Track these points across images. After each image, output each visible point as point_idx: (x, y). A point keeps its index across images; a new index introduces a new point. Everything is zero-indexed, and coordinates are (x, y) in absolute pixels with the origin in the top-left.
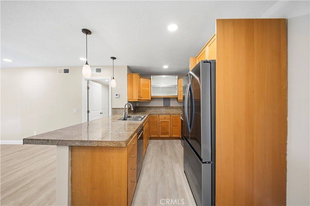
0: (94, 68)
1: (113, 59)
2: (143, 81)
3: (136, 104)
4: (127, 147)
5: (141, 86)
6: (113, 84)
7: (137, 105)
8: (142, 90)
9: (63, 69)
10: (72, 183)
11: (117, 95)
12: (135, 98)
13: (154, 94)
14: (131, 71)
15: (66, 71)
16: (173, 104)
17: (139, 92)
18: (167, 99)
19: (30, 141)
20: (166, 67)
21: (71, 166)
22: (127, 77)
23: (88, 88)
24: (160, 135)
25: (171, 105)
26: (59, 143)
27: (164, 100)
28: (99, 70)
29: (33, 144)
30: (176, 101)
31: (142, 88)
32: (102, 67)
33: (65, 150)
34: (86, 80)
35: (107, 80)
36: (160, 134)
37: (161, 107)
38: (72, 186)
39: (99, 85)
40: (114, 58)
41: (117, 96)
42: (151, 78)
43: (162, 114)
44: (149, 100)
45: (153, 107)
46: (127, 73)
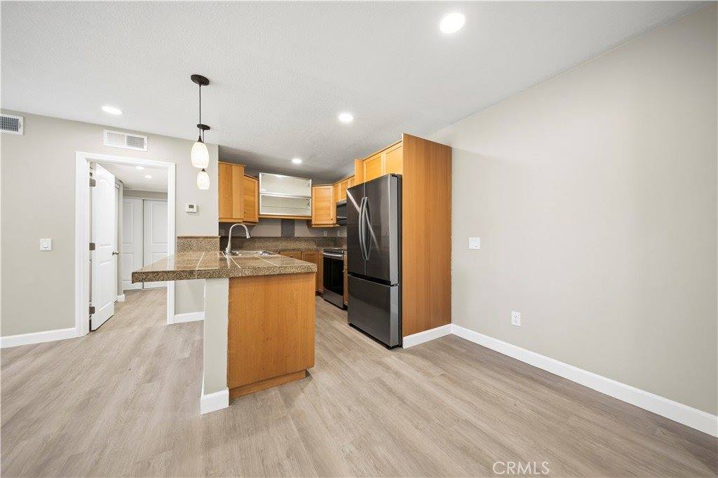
0: (124, 134)
1: (204, 129)
11: (191, 207)
12: (237, 217)
13: (264, 212)
14: (227, 158)
16: (300, 231)
18: (287, 223)
19: (151, 275)
20: (297, 162)
23: (92, 183)
25: (296, 235)
27: (282, 225)
29: (158, 280)
30: (305, 228)
32: (148, 135)
34: (88, 160)
37: (276, 238)
41: (191, 210)
42: (259, 178)
44: (255, 223)
45: (259, 238)
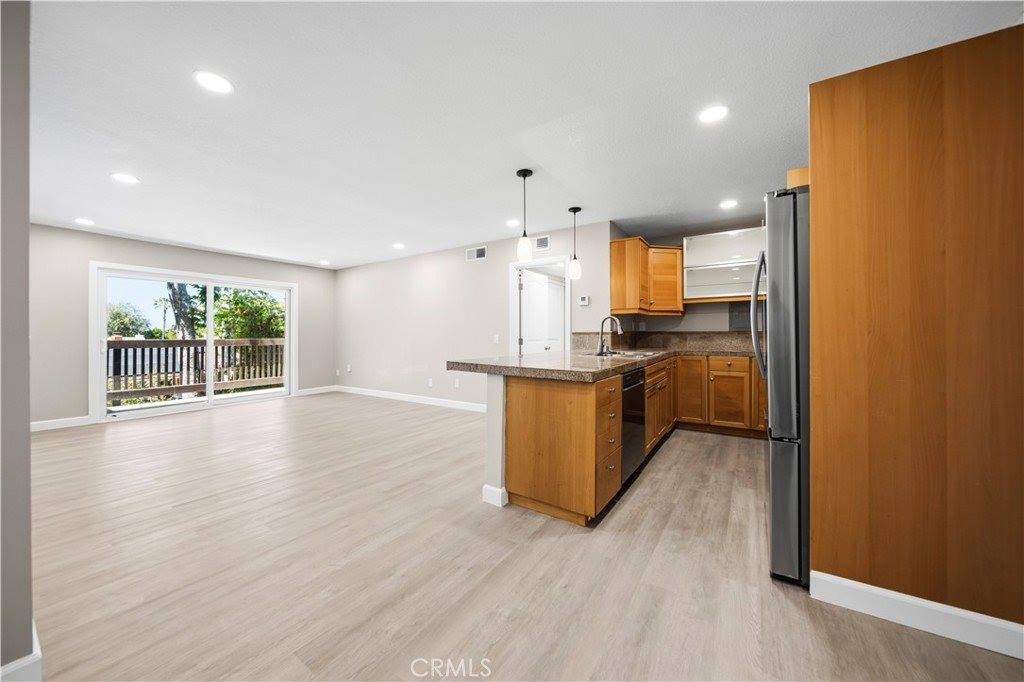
0: (533, 238)
1: (575, 212)
2: (655, 255)
3: (637, 326)
4: (595, 384)
5: (651, 271)
6: (574, 271)
7: (643, 328)
8: (652, 283)
9: (475, 249)
10: (507, 439)
11: (583, 299)
12: (632, 306)
14: (621, 232)
15: (481, 253)
17: (644, 288)
18: (738, 308)
19: (455, 366)
20: (729, 205)
21: (506, 410)
22: (608, 249)
23: (521, 287)
24: (711, 419)
26: (491, 370)
27: (731, 312)
28: (543, 243)
31: (654, 277)
32: (551, 233)
33: (498, 383)
34: (517, 269)
35: (561, 265)
36: (712, 414)
37: (720, 333)
38: (506, 444)
39: (542, 279)
40: (575, 210)
41: (582, 303)
42: (682, 246)
43: (717, 354)
44: (678, 312)
45: (693, 333)
46: (609, 241)
